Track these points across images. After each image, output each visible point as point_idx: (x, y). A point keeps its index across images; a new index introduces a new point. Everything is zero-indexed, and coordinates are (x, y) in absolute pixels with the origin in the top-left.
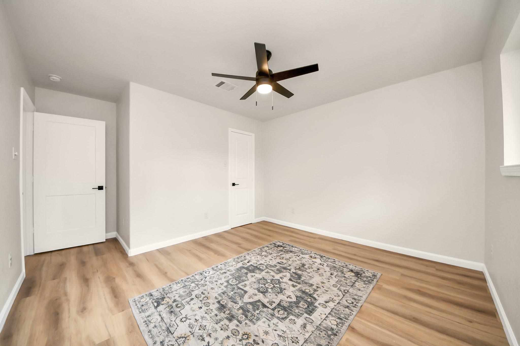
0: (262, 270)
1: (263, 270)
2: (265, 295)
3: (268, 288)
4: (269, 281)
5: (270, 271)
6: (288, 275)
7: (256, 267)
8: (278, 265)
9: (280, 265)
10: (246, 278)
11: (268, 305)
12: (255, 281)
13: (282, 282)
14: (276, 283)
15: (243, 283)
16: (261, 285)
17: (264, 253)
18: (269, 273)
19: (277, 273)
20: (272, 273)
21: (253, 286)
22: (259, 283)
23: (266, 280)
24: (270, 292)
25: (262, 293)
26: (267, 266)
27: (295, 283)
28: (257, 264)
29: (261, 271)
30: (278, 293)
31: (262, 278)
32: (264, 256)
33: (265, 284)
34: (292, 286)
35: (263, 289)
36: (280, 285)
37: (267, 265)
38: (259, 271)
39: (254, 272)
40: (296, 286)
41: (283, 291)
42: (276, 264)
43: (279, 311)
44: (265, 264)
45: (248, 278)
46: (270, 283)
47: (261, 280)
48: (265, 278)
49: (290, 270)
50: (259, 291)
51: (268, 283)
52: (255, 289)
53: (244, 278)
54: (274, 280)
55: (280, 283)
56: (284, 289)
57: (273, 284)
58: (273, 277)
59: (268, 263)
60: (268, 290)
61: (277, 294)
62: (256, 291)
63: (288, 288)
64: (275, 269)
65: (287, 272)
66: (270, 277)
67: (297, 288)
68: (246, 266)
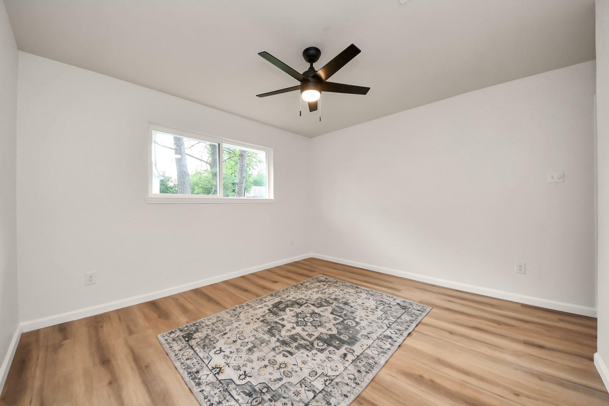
0: (319, 340)
1: (318, 338)
2: (313, 311)
3: (310, 317)
4: (309, 324)
5: (307, 338)
6: (284, 333)
7: (329, 345)
8: (294, 349)
9: (289, 349)
10: (338, 327)
11: (310, 305)
12: (325, 324)
13: (294, 323)
14: (301, 322)
15: (338, 321)
16: (318, 319)
17: (319, 385)
18: (309, 334)
19: (297, 335)
20: (304, 334)
21: (327, 319)
22: (320, 322)
23: (312, 326)
24: (309, 313)
25: (316, 313)
26: (311, 346)
27: (279, 323)
28: (328, 350)
29: (319, 336)
30: (300, 313)
31: (317, 327)
32: (318, 375)
33: (314, 320)
34: (284, 319)
35: (315, 316)
36: (297, 319)
37: (311, 348)
38: (323, 337)
39: (330, 335)
40: (280, 320)
41: (295, 314)
42: (296, 351)
43: (303, 302)
44: (314, 351)
45: (335, 327)
46: (308, 322)
47: (319, 325)
48: (314, 327)
49: (278, 340)
50: (319, 314)
51: (310, 322)
52: (324, 316)
53: (340, 327)
54: (303, 325)
55: (296, 322)
56: (293, 316)
57: (305, 320)
58: (304, 329)
59: (310, 354)
60: (310, 315)
61: (302, 312)
62: (321, 314)
63: (289, 317)
64: (299, 340)
65: (283, 337)
66: (308, 328)
67: (281, 318)
68: (346, 346)
